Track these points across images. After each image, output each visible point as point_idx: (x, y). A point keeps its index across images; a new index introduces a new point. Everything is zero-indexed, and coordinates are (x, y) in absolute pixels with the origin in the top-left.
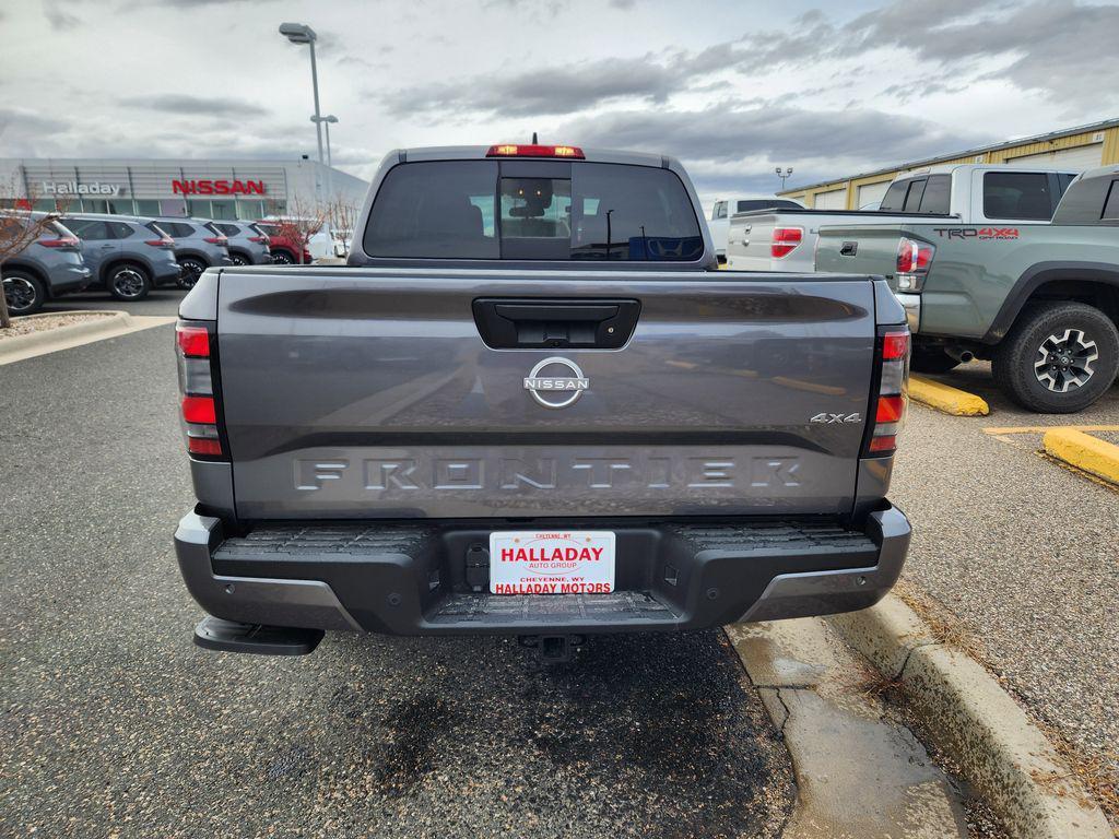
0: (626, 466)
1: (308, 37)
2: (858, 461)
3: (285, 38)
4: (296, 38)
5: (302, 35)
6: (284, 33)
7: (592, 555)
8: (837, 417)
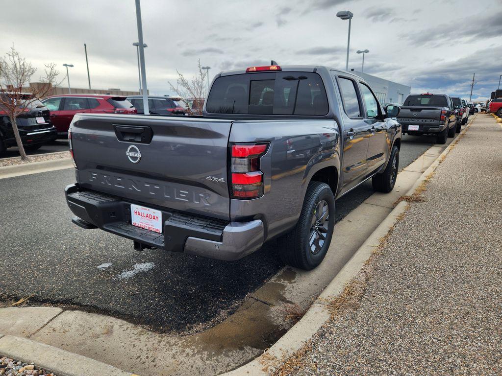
0: (158, 188)
1: (349, 16)
2: (230, 200)
3: (340, 18)
4: (344, 17)
5: (346, 15)
6: (339, 16)
7: (156, 218)
8: (215, 179)
